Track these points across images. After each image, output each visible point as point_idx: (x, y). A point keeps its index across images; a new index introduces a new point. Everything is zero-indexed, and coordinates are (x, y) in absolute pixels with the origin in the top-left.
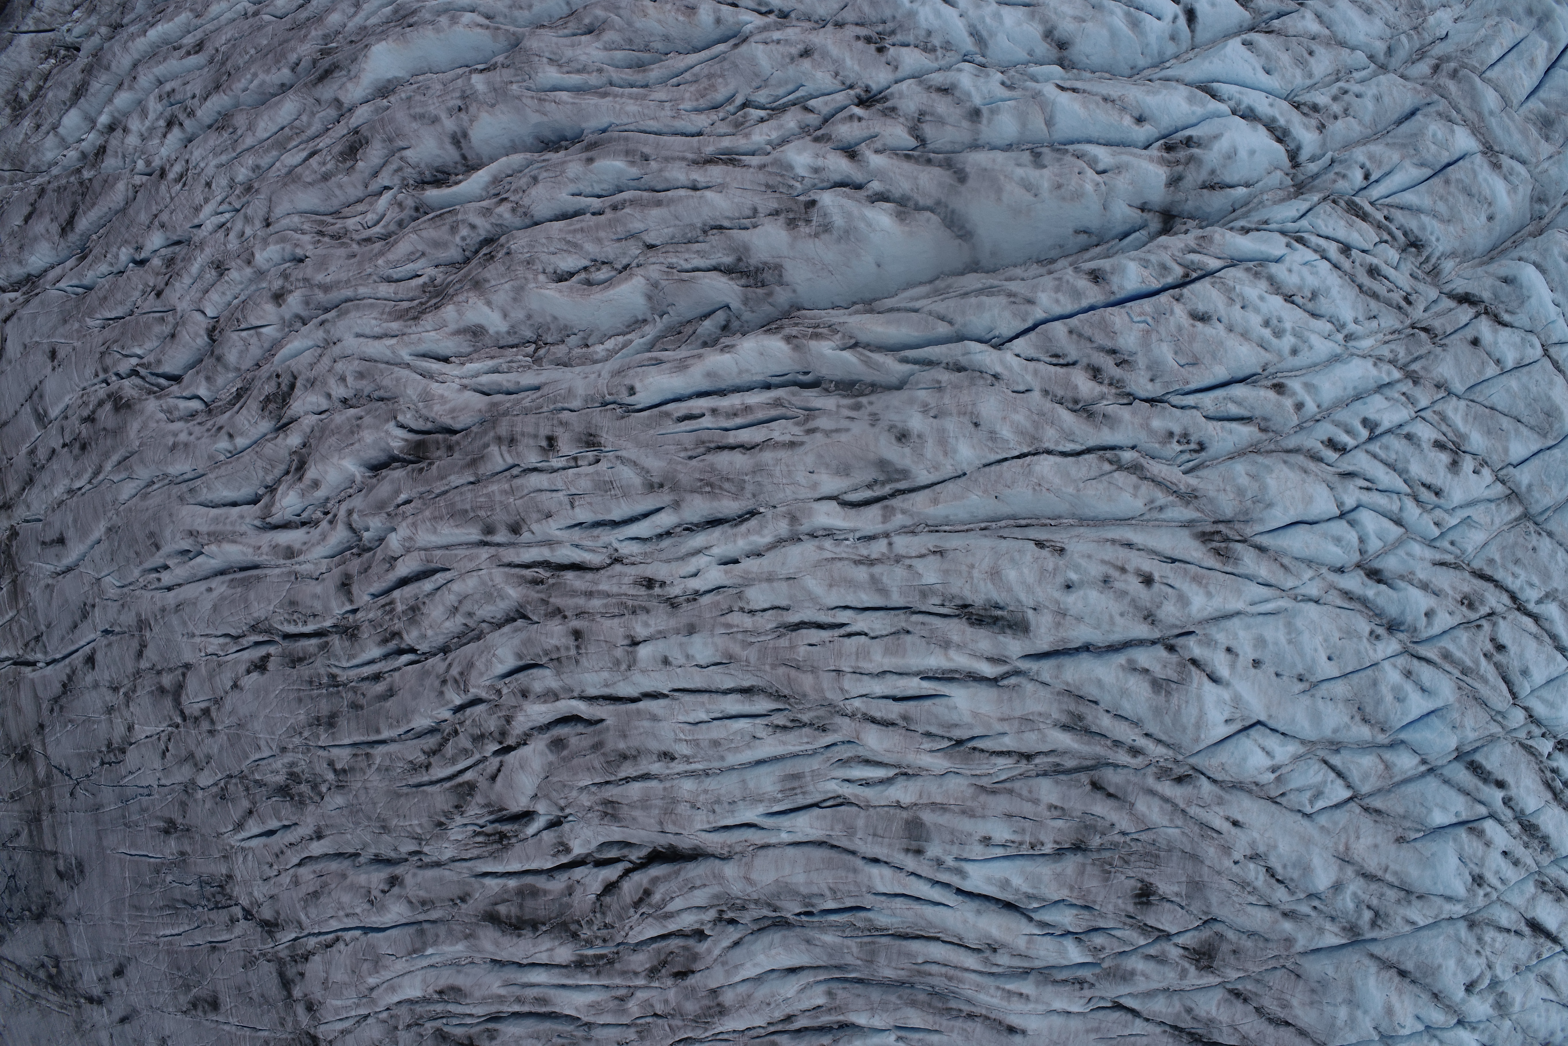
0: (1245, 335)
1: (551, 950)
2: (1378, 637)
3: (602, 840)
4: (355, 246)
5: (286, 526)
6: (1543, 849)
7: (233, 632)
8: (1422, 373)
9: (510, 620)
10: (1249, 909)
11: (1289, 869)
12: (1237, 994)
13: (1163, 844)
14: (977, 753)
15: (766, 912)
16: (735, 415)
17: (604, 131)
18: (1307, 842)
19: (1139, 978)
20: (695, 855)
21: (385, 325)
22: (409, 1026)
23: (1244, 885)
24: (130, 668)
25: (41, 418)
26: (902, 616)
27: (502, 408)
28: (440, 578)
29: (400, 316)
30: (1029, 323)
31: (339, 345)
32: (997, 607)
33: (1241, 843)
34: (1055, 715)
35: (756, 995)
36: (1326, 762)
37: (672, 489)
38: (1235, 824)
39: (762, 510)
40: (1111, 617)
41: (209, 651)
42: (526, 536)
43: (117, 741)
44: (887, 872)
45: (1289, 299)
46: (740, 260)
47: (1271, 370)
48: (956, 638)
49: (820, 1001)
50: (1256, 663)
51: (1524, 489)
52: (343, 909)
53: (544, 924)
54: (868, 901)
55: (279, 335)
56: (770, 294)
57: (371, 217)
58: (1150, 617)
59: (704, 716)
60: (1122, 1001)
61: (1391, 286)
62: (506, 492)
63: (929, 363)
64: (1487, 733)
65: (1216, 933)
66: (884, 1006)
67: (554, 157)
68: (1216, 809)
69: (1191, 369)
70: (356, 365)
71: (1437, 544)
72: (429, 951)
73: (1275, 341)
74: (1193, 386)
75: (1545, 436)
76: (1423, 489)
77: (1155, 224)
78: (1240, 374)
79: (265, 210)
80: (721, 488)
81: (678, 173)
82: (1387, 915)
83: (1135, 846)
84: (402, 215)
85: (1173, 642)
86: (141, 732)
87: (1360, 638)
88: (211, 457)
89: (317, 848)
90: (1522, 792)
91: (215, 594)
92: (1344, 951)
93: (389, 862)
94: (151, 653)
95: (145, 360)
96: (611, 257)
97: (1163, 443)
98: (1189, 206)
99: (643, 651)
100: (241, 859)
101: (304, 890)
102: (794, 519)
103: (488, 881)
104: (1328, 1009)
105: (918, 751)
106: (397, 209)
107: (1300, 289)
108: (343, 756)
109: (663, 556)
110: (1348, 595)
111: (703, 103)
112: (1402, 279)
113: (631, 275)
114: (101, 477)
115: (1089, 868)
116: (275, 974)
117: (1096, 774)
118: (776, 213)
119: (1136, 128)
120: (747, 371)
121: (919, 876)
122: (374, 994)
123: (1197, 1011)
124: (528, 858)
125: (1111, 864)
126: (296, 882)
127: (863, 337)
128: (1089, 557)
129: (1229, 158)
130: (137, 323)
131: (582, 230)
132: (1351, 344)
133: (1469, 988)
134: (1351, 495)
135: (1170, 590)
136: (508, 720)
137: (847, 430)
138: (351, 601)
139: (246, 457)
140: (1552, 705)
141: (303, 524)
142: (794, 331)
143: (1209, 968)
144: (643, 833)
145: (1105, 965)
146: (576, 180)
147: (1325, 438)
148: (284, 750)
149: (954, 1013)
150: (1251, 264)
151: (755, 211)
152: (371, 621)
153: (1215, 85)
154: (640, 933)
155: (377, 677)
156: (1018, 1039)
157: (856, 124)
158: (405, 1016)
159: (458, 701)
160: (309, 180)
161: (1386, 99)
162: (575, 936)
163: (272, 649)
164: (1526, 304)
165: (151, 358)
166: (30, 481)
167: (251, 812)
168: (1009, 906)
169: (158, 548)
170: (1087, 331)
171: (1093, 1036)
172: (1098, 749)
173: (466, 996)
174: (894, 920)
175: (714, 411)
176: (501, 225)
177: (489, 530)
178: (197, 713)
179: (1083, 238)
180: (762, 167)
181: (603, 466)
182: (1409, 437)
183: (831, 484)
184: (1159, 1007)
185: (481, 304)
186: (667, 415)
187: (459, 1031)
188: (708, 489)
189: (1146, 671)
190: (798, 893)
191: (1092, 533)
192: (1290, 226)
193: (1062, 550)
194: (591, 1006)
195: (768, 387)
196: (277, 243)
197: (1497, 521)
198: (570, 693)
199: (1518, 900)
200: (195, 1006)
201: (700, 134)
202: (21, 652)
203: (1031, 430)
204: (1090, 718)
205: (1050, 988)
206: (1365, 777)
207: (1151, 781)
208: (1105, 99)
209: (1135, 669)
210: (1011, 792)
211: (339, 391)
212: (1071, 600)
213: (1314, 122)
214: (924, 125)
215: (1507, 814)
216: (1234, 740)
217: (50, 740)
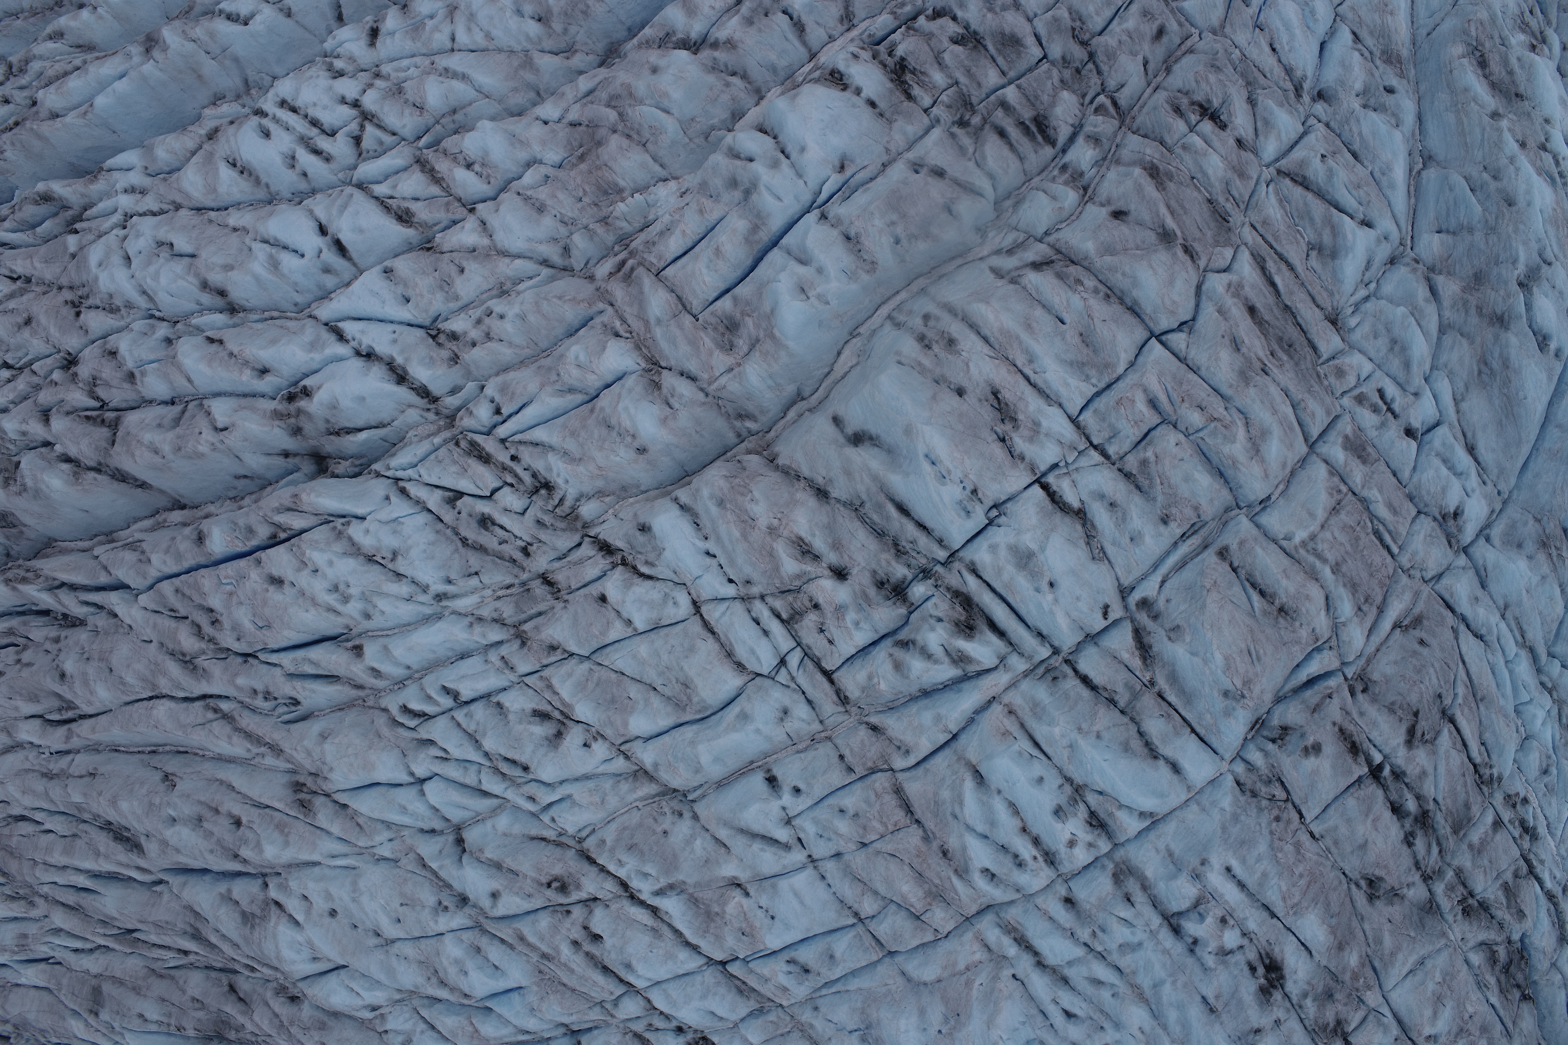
0: (314, 600)
2: (446, 908)
8: (532, 633)
32: (126, 828)
36: (417, 1012)
40: (201, 851)
45: (370, 559)
48: (103, 848)
50: (333, 913)
51: (649, 766)
58: (237, 858)
61: (505, 537)
64: (590, 1018)
69: (264, 632)
71: (543, 817)
74: (275, 646)
75: (684, 709)
76: (505, 764)
77: (308, 467)
78: (328, 634)
87: (424, 906)
105: (95, 932)
107: (378, 550)
112: (522, 528)
117: (229, 977)
119: (258, 380)
132: (442, 604)
134: (423, 765)
135: (252, 833)
147: (402, 703)
150: (340, 522)
153: (342, 324)
157: (54, 388)
161: (532, 318)
179: (243, 483)
182: (499, 705)
189: (236, 903)
192: (403, 473)
193: (175, 786)
203: (150, 678)
207: (269, 995)
208: (231, 354)
209: (229, 900)
210: (174, 978)
213: (445, 354)
214: (97, 389)
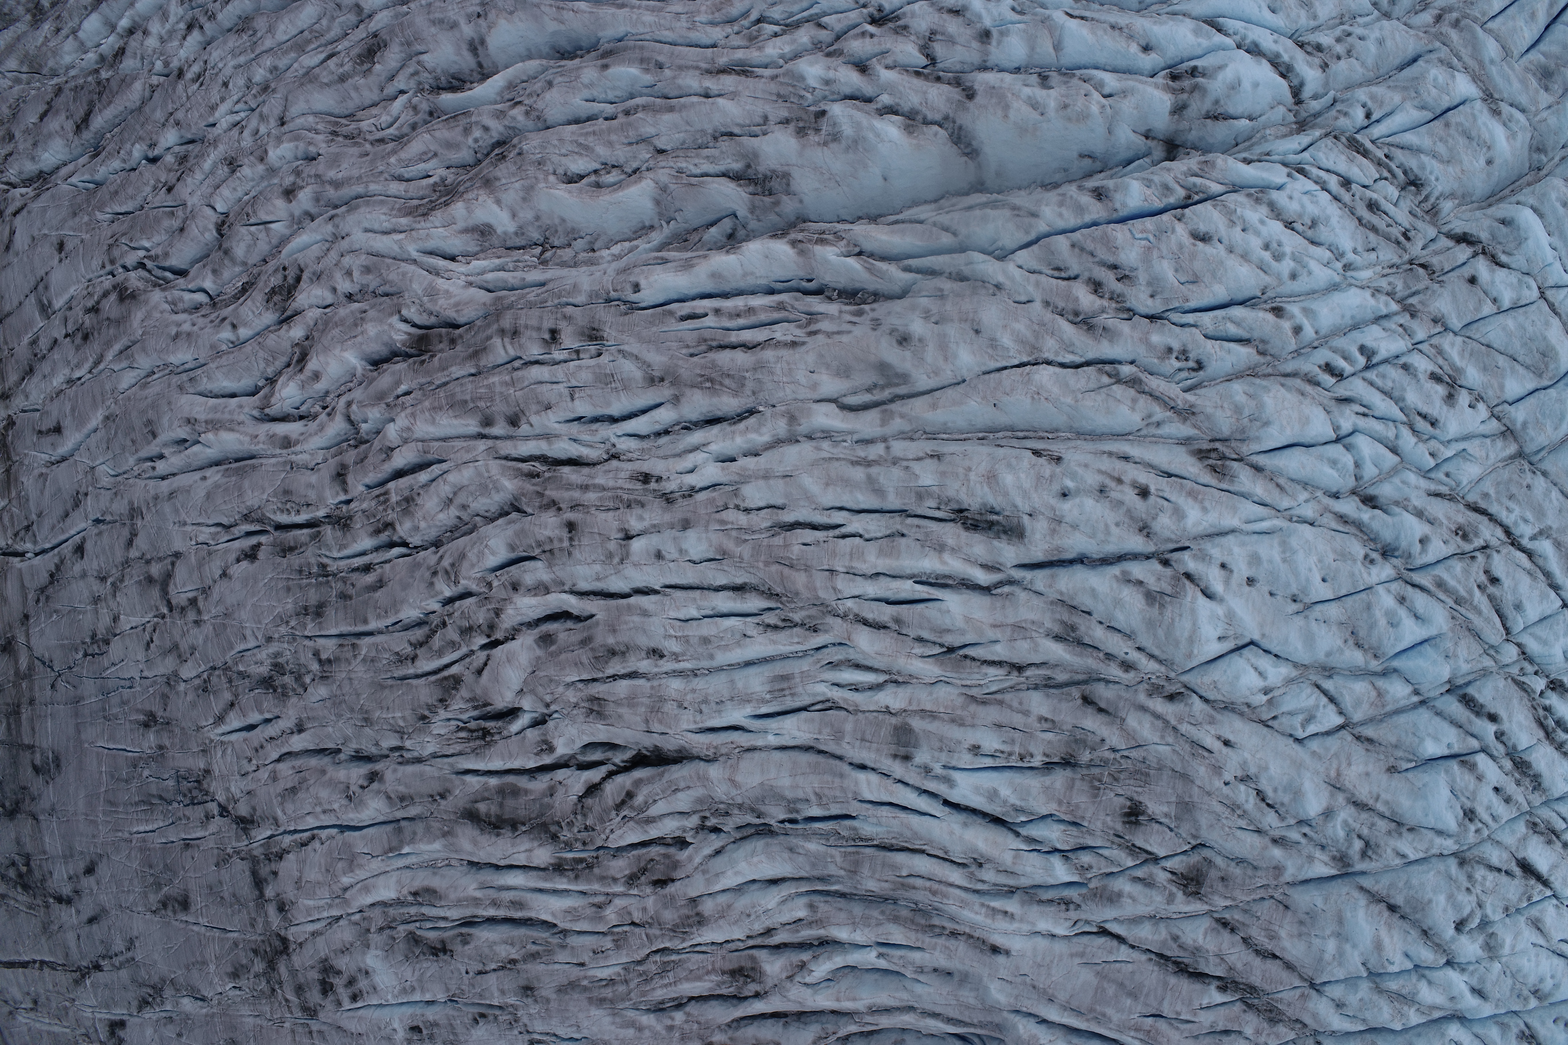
0: (1245, 257)
1: (530, 850)
2: (1372, 562)
3: (587, 740)
4: (368, 146)
5: (284, 418)
6: (1534, 789)
7: (225, 521)
8: (1419, 307)
9: (504, 514)
10: (1239, 833)
11: (1280, 793)
12: (1225, 924)
13: (1153, 761)
14: (968, 662)
15: (750, 819)
16: (738, 315)
17: (620, 40)
18: (1299, 766)
19: (1126, 901)
20: (681, 757)
21: (394, 220)
22: (381, 929)
23: (1234, 807)
24: (119, 556)
25: (45, 309)
26: (897, 518)
27: (506, 302)
28: (436, 469)
29: (410, 212)
30: (1032, 236)
31: (347, 239)
32: (993, 511)
33: (1232, 763)
34: (1048, 624)
35: (736, 905)
36: (1318, 687)
37: (672, 384)
38: (1227, 743)
39: (761, 408)
40: (1107, 526)
41: (200, 540)
42: (524, 429)
43: (101, 632)
44: (874, 778)
45: (1289, 225)
46: (749, 166)
47: (1270, 294)
48: (950, 542)
49: (801, 913)
50: (1250, 581)
51: (1519, 426)
52: (320, 804)
53: (524, 824)
54: (853, 808)
55: (287, 232)
56: (777, 203)
57: (385, 119)
58: (1145, 530)
59: (694, 613)
60: (1109, 926)
61: (1390, 221)
62: (506, 384)
63: (932, 273)
64: (1480, 666)
65: (1205, 859)
66: (866, 921)
67: (569, 64)
68: (1208, 727)
69: (1191, 286)
70: (363, 259)
71: (1432, 475)
72: (406, 850)
73: (1274, 264)
74: (1193, 304)
75: (1540, 376)
76: (1418, 418)
77: (1158, 152)
78: (1240, 297)
79: (281, 108)
80: (721, 384)
81: (692, 81)
82: (1377, 845)
83: (1125, 764)
84: (416, 119)
85: (1168, 556)
86: (126, 623)
87: (1355, 561)
88: (212, 347)
89: (297, 743)
90: (1515, 727)
91: (209, 482)
92: (1333, 883)
93: (369, 759)
94: (141, 542)
95: (152, 253)
96: (622, 160)
97: (1162, 359)
98: (1193, 136)
99: (636, 545)
100: (219, 753)
101: (281, 785)
102: (792, 419)
103: (469, 778)
104: (1317, 942)
105: (909, 655)
106: (411, 113)
107: (1300, 216)
108: (329, 648)
109: (661, 452)
110: (1342, 518)
111: (718, 16)
112: (1401, 215)
113: (641, 179)
114: (101, 366)
115: (1078, 783)
116: (248, 873)
117: (1087, 689)
118: (786, 122)
119: (1142, 55)
120: (752, 273)
121: (906, 784)
122: (348, 895)
123: (1183, 939)
124: (511, 756)
125: (1100, 781)
126: (274, 778)
127: (867, 246)
128: (1086, 466)
129: (1233, 88)
130: (147, 216)
131: (594, 133)
132: (1349, 274)
133: (1459, 926)
134: (1347, 420)
135: (1166, 503)
136: (498, 613)
137: (849, 332)
138: (346, 491)
139: (248, 348)
140: (1545, 642)
141: (301, 418)
142: (800, 236)
143: (1196, 894)
144: (628, 732)
145: (1092, 885)
146: (590, 86)
147: (1322, 363)
148: (269, 639)
149: (937, 930)
150: (1252, 191)
151: (766, 119)
152: (364, 511)
153: (1221, 20)
154: (621, 837)
155: (367, 568)
156: (1001, 959)
157: (868, 40)
158: (377, 918)
159: (448, 593)
160: (325, 80)
161: (1389, 43)
162: (554, 837)
163: (263, 539)
164: (1524, 246)
165: (159, 251)
166: (30, 371)
167: (232, 705)
168: (997, 821)
169: (154, 435)
170: (1090, 245)
171: (1078, 960)
172: (1089, 662)
173: (440, 898)
174: (879, 829)
175: (717, 311)
176: (513, 128)
177: (488, 422)
178: (184, 603)
179: (1087, 162)
180: (774, 78)
181: (605, 359)
182: (1405, 367)
183: (830, 385)
184: (1145, 933)
185: (490, 202)
186: (671, 313)
187: (432, 935)
188: (708, 385)
189: (1140, 583)
190: (783, 798)
191: (1090, 446)
192: (1292, 158)
193: (1059, 459)
194: (567, 912)
195: (771, 292)
196: (291, 141)
197: (1492, 456)
198: (560, 585)
199: (1509, 839)
200: (165, 905)
201: (714, 46)
202: (10, 542)
203: (1032, 339)
204: (1083, 628)
205: (1035, 908)
206: (1358, 703)
207: (1142, 698)
208: (1113, 27)
209: (1129, 581)
210: (1001, 703)
211: (344, 286)
212: (1067, 507)
213: (1317, 61)
214: (935, 44)
215: (1499, 749)
216: (1227, 659)
217: (34, 630)
